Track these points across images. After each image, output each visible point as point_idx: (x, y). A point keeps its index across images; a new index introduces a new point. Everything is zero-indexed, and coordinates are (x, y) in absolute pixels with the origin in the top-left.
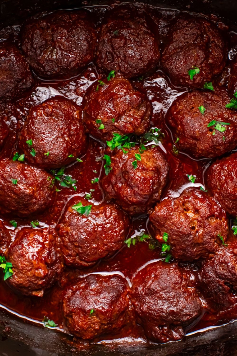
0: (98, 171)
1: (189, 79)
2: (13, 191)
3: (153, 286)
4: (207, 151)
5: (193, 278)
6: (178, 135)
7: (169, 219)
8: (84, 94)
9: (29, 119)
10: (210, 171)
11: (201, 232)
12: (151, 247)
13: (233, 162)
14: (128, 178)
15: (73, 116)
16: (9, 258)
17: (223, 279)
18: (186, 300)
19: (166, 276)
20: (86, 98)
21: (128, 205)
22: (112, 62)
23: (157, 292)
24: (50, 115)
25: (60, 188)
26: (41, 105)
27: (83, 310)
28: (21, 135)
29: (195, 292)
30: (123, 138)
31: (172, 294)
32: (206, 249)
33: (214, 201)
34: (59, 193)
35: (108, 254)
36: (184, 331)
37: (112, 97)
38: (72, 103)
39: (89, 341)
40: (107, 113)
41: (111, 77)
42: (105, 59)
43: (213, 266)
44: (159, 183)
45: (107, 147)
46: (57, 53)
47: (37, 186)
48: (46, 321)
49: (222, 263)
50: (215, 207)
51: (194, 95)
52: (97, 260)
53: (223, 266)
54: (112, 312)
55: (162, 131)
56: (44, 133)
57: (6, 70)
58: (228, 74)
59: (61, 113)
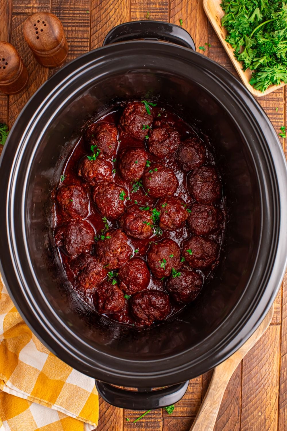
0: (141, 204)
1: (187, 249)
2: (132, 161)
3: (83, 231)
4: (151, 258)
5: (87, 251)
6: (158, 244)
7: (117, 239)
8: (180, 197)
9: (168, 170)
10: (141, 260)
11: (111, 255)
12: (102, 231)
13: (145, 271)
14: (138, 219)
15: (168, 191)
16: (98, 158)
17: (87, 266)
18: (76, 248)
19: (88, 238)
20: (178, 198)
21: (124, 219)
22: (196, 212)
23: (80, 233)
24: (169, 180)
25: (132, 184)
26: (174, 175)
27: (72, 196)
28: (160, 165)
29: (80, 252)
30: (158, 217)
31: (79, 240)
32: (102, 257)
33: (126, 262)
34: (130, 184)
35: (99, 208)
36: (60, 247)
37: (178, 211)
38: (175, 191)
39: (56, 199)
40: (170, 209)
41: (188, 211)
42: (197, 207)
43: (93, 261)
44: (135, 234)
45: (153, 208)
46: (200, 184)
47: (134, 173)
48: (65, 176)
49: (95, 266)
50: (123, 262)
51: (179, 252)
52: (96, 203)
53: (93, 266)
54: (71, 210)
55: (160, 236)
56: (160, 177)
57: (192, 158)
58: (189, 269)
59: (170, 185)
